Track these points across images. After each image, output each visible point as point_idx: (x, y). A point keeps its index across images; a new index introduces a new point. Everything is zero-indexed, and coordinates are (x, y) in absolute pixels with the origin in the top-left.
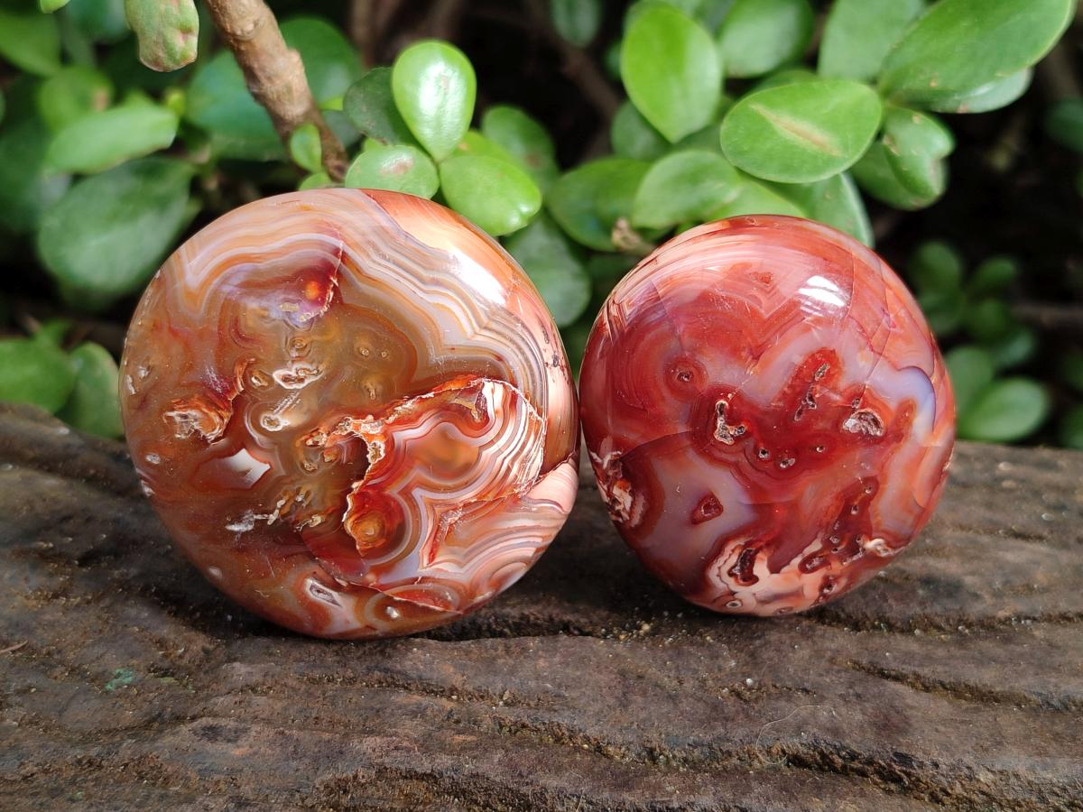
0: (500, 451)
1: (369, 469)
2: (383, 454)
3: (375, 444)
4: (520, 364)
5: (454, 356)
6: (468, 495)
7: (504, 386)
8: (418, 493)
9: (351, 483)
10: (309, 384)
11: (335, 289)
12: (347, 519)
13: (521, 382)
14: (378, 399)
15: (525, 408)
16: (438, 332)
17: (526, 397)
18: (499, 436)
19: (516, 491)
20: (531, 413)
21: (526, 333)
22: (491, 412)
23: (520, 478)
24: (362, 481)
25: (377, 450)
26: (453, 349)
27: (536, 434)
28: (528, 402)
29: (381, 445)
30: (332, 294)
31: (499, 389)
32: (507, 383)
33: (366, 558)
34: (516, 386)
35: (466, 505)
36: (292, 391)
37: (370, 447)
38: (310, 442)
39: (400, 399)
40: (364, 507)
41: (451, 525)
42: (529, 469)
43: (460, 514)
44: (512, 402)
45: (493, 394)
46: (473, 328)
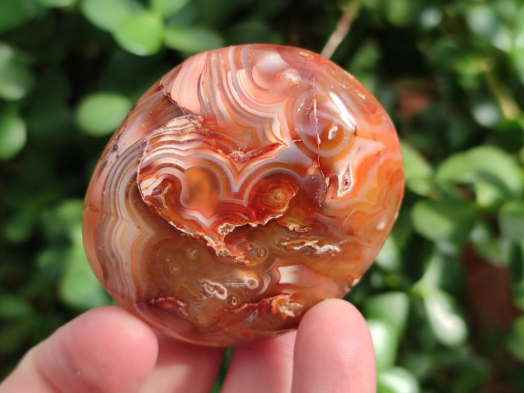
0: (180, 157)
1: (239, 225)
2: (224, 225)
3: (222, 232)
4: (124, 179)
5: (143, 224)
6: (219, 157)
7: (140, 182)
8: (236, 188)
9: (255, 228)
10: (214, 282)
11: (156, 298)
12: (280, 214)
13: (132, 173)
14: (195, 247)
15: (146, 159)
16: (136, 241)
17: (139, 162)
18: (171, 165)
19: (200, 125)
20: (147, 151)
21: (107, 185)
22: (159, 181)
23: (190, 130)
24: (249, 223)
25: (224, 229)
26: (138, 227)
27: (158, 138)
28: (141, 159)
29: (220, 229)
30: (160, 299)
31: (144, 185)
32: (138, 182)
33: (298, 185)
34: (136, 175)
35: (227, 152)
36: (226, 287)
37: (225, 234)
38: (247, 262)
39: (186, 236)
40: (266, 210)
41: (245, 152)
42: (182, 126)
43: (234, 152)
44: (148, 170)
45: (149, 186)
46: (121, 222)
